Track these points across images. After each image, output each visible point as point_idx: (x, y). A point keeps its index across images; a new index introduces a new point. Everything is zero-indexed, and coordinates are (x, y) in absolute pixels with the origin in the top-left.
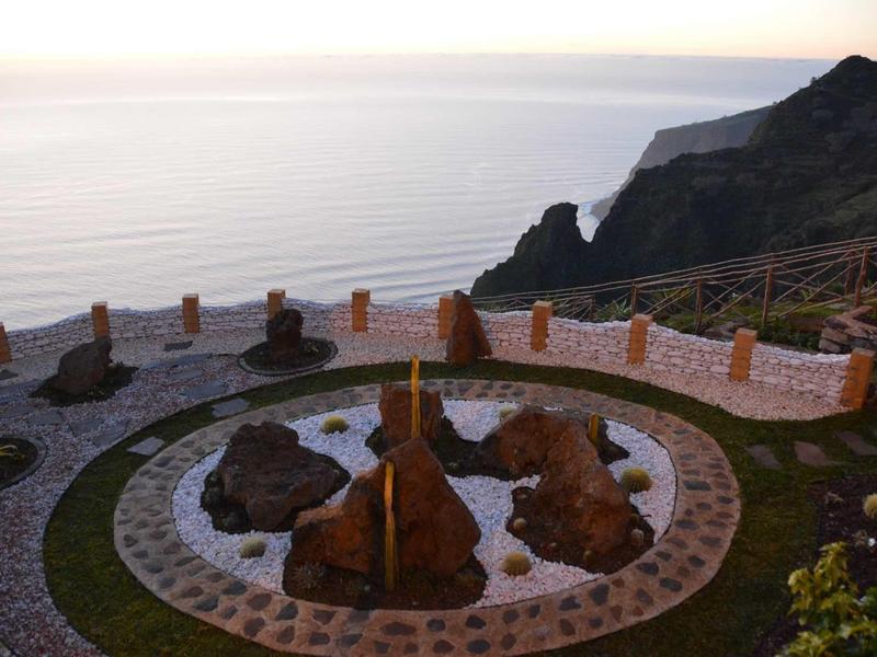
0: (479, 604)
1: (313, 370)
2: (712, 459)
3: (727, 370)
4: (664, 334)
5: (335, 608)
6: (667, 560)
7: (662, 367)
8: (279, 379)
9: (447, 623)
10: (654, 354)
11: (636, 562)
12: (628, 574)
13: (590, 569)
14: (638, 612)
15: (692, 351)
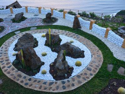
0: (33, 77)
1: (50, 24)
2: (98, 64)
3: (122, 45)
4: (112, 34)
5: (15, 68)
6: (68, 82)
7: (110, 40)
8: (44, 25)
9: (26, 78)
10: (109, 37)
11: (63, 80)
12: (59, 82)
13: (54, 78)
14: (54, 90)
15: (116, 39)
